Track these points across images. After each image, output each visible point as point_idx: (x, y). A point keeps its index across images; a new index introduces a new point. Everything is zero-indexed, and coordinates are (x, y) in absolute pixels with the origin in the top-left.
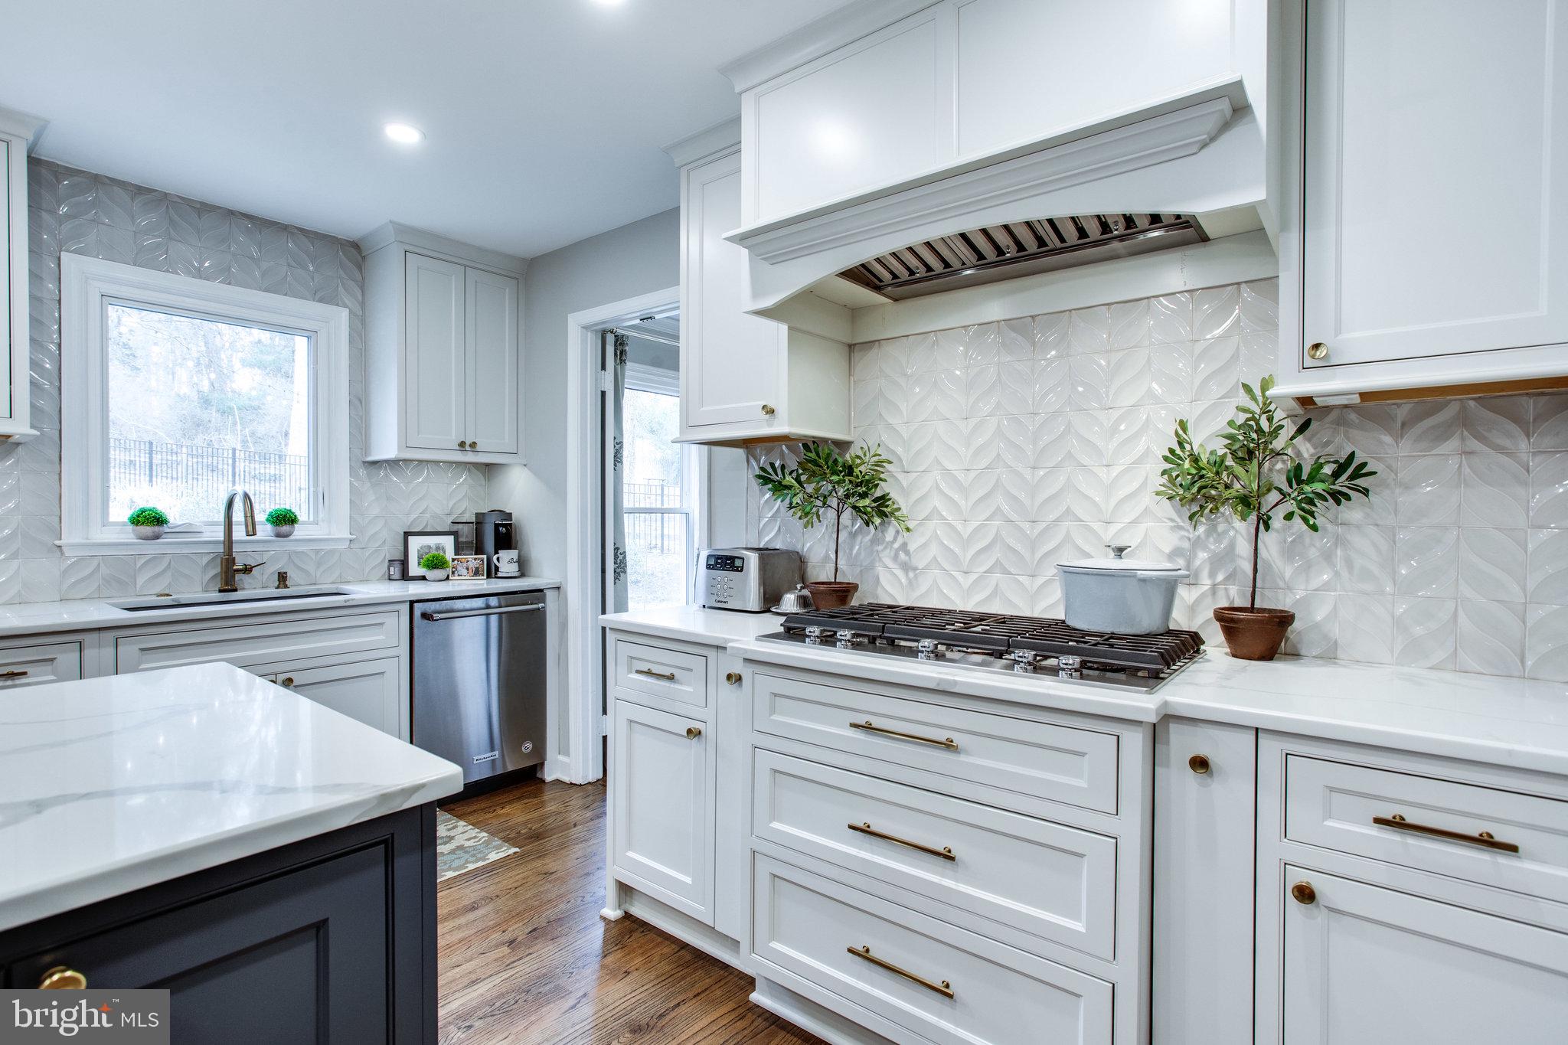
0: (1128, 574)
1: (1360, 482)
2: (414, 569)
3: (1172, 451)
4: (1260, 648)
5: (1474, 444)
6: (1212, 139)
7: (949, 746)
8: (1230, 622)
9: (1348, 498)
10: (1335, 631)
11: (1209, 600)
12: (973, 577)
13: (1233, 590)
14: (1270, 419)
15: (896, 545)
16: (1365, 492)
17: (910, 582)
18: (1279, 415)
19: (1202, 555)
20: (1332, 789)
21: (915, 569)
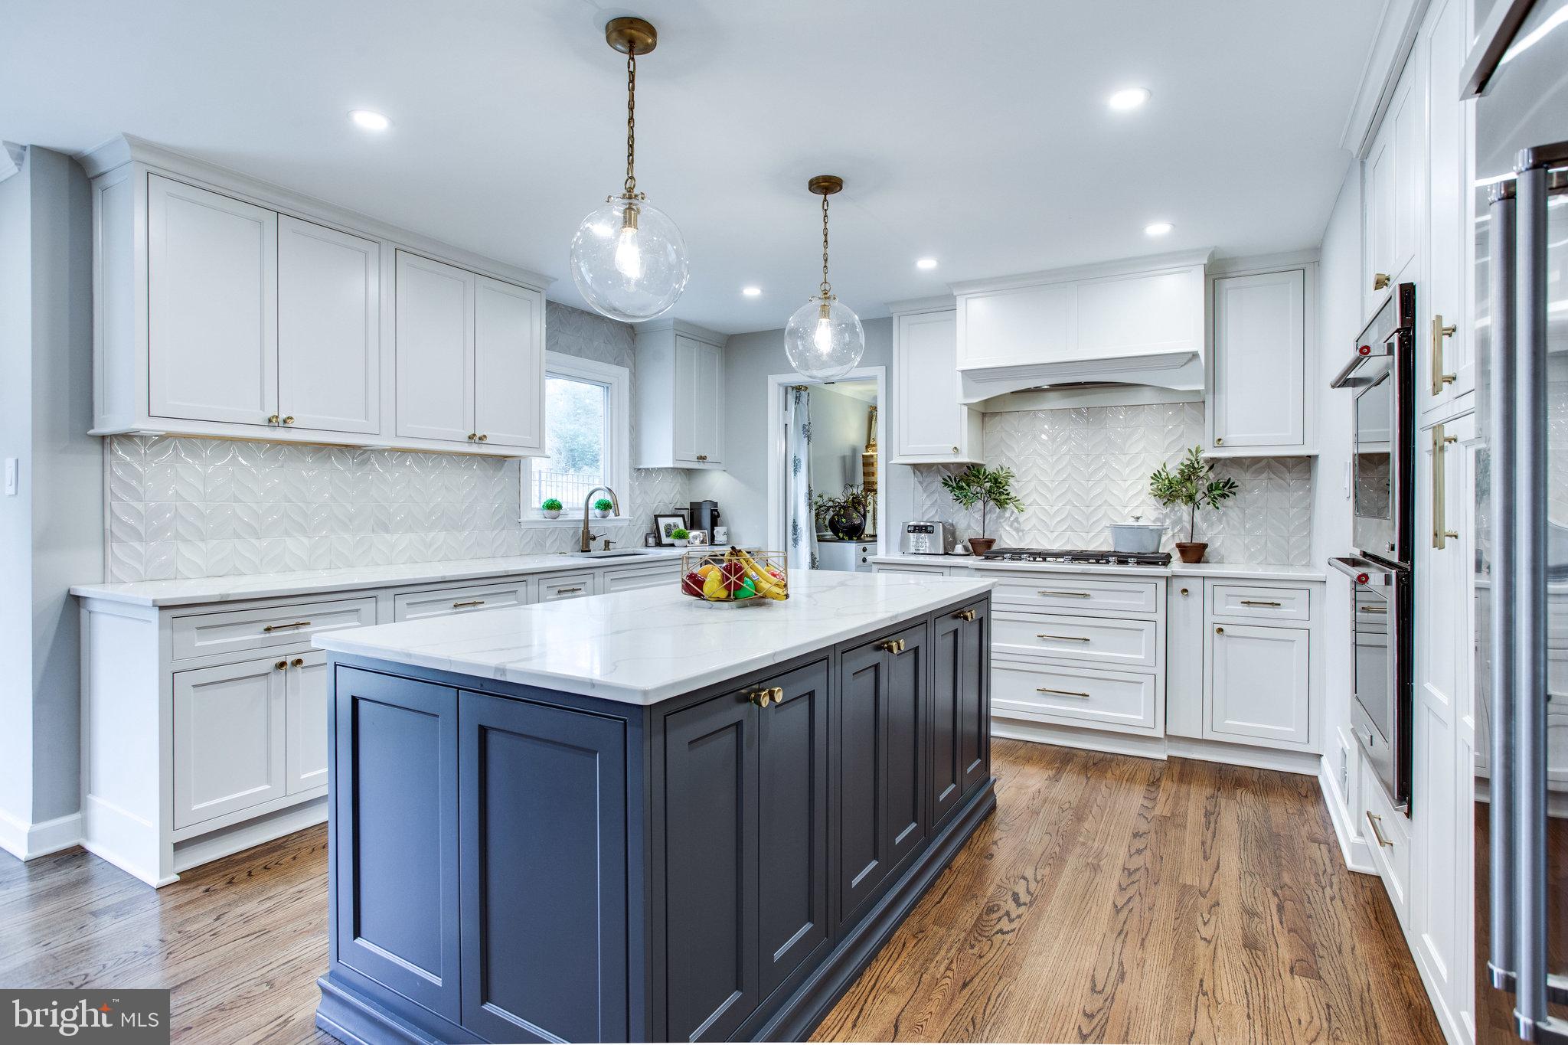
0: (1140, 528)
1: (1233, 490)
2: (665, 540)
3: (1155, 475)
4: (1195, 558)
5: (1272, 476)
6: (1185, 364)
7: (1085, 595)
8: (1183, 549)
9: (1228, 496)
10: (1223, 551)
11: (1171, 541)
12: (1056, 534)
13: (1182, 536)
14: (1198, 463)
15: (1012, 519)
16: (1234, 494)
17: (1020, 538)
18: (1201, 462)
19: (1168, 522)
20: (1229, 596)
21: (1023, 531)
